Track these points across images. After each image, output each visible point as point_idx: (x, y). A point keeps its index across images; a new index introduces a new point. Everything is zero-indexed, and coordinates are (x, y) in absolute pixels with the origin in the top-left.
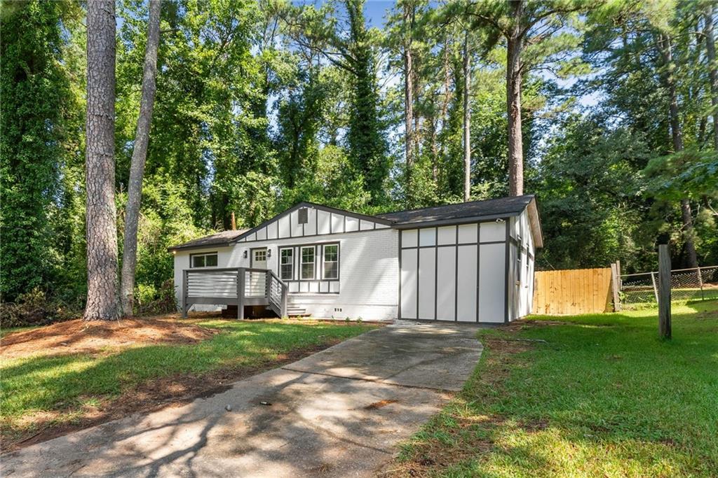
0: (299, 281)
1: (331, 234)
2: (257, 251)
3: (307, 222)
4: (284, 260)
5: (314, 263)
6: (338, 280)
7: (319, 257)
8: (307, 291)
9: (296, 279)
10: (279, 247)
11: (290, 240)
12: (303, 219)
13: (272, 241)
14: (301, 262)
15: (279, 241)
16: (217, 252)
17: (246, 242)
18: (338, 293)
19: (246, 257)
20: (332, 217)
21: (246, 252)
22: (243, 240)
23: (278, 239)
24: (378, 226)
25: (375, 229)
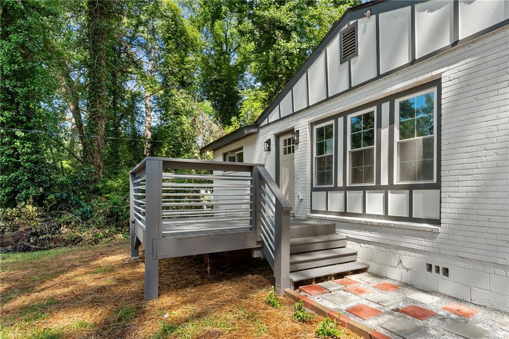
0: (345, 189)
1: (414, 62)
3: (355, 56)
4: (321, 148)
5: (375, 146)
6: (438, 186)
7: (385, 132)
8: (360, 212)
9: (340, 184)
10: (312, 124)
11: (327, 104)
12: (349, 50)
13: (300, 115)
14: (349, 149)
15: (310, 111)
16: (241, 148)
17: (269, 124)
18: (437, 222)
19: (269, 149)
21: (269, 142)
22: (265, 122)
23: (309, 108)
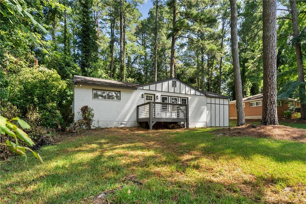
1: (185, 94)
2: (147, 95)
3: (176, 87)
10: (161, 95)
11: (168, 93)
12: (174, 85)
13: (158, 92)
15: (162, 92)
20: (186, 88)
21: (143, 95)
22: (141, 88)
23: (162, 91)
24: (201, 94)
25: (200, 95)
